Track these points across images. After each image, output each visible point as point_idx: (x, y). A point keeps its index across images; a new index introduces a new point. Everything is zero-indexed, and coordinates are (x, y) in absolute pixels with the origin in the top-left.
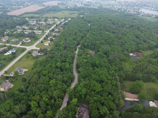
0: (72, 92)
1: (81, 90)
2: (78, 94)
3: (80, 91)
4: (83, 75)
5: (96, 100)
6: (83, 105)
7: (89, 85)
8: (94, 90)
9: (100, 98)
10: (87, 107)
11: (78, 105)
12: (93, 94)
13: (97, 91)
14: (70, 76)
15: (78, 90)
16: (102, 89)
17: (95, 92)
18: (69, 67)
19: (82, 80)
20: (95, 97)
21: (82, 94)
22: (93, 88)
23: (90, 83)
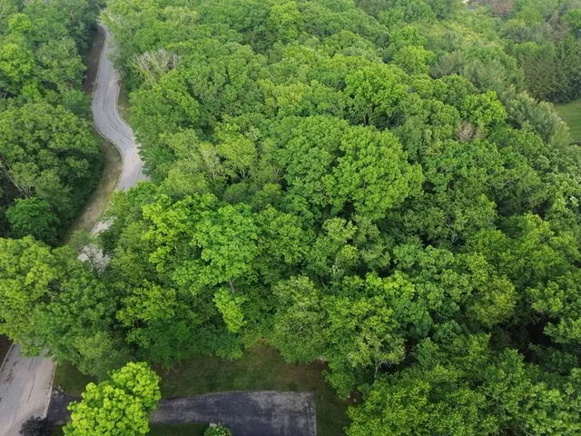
0: (53, 286)
1: (183, 237)
2: (155, 291)
3: (185, 249)
4: (186, 101)
5: (419, 314)
6: (255, 410)
7: (269, 172)
8: (338, 204)
9: (450, 276)
10: (305, 413)
11: (191, 416)
12: (349, 252)
13: (382, 199)
14: (42, 134)
15: (153, 245)
16: (416, 173)
17: (366, 221)
18: (26, 68)
19: (180, 139)
20: (384, 273)
21: (204, 280)
22: (329, 181)
23: (268, 144)
